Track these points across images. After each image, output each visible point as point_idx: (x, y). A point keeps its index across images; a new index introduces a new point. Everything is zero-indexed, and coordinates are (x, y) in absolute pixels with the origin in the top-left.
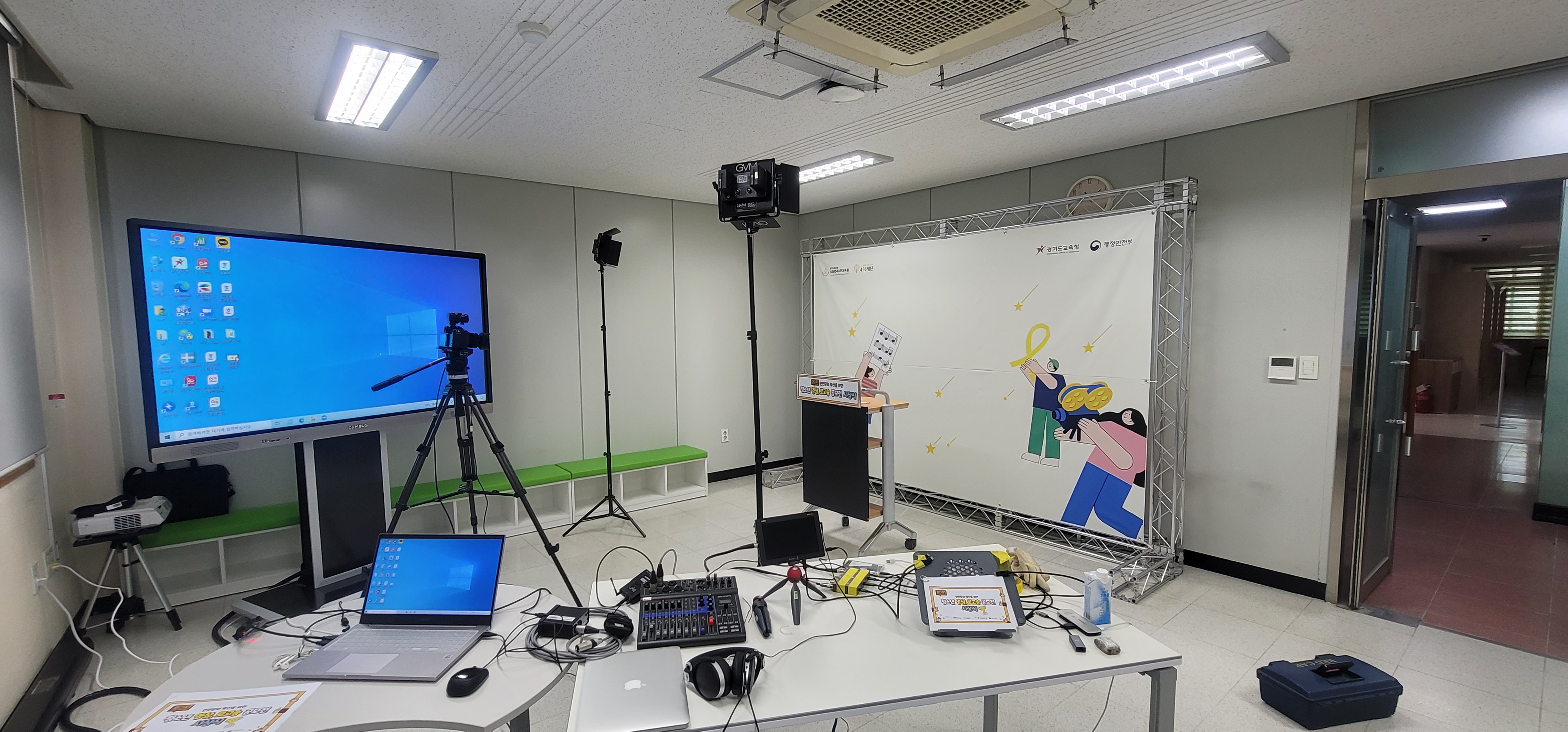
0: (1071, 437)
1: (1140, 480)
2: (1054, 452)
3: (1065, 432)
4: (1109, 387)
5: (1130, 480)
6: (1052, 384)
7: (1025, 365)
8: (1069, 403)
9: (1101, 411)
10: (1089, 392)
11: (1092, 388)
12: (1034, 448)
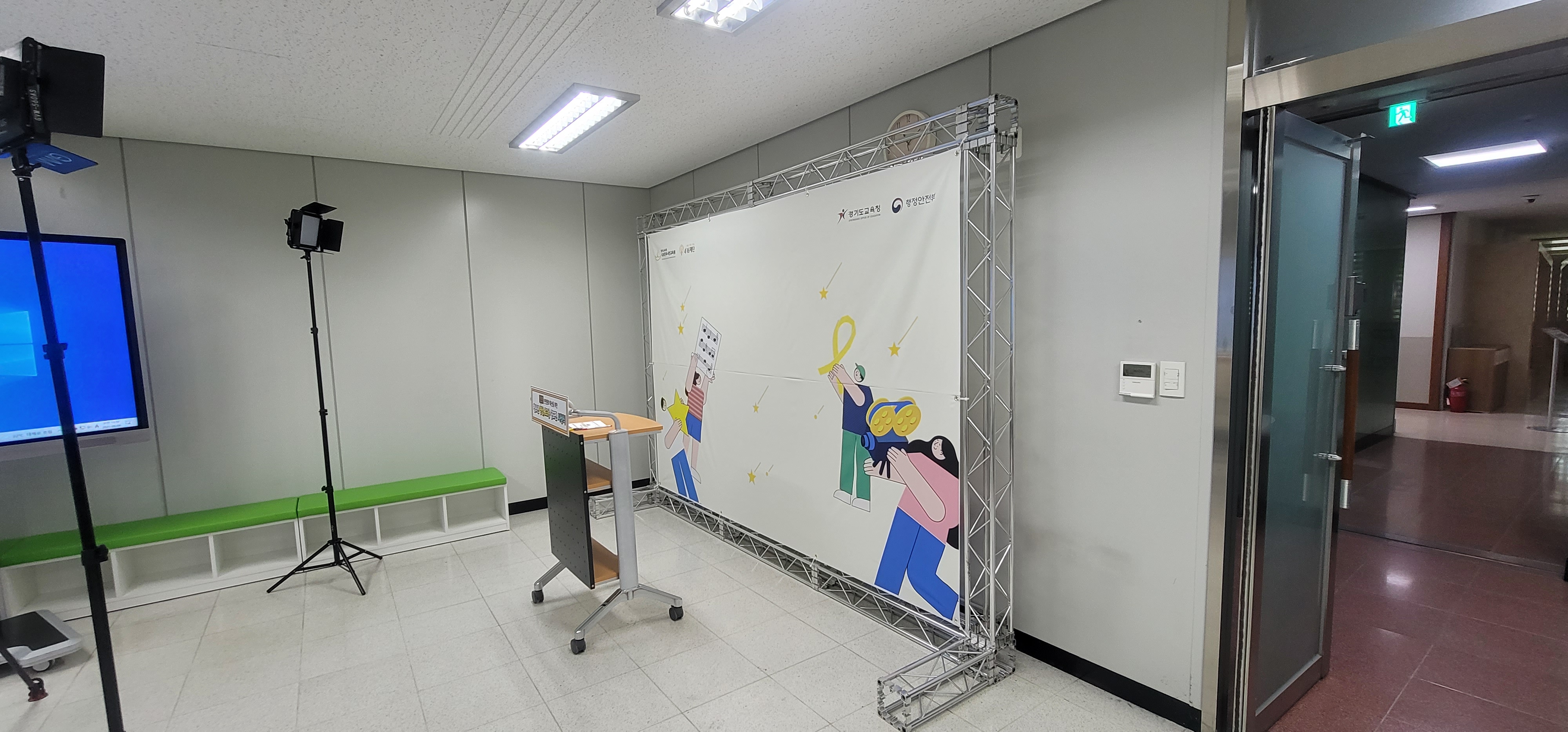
0: (881, 473)
1: (954, 537)
2: (864, 491)
3: (874, 465)
4: (917, 405)
5: (943, 537)
6: (859, 399)
8: (879, 426)
9: (910, 439)
10: (897, 410)
11: (900, 405)
12: (845, 485)
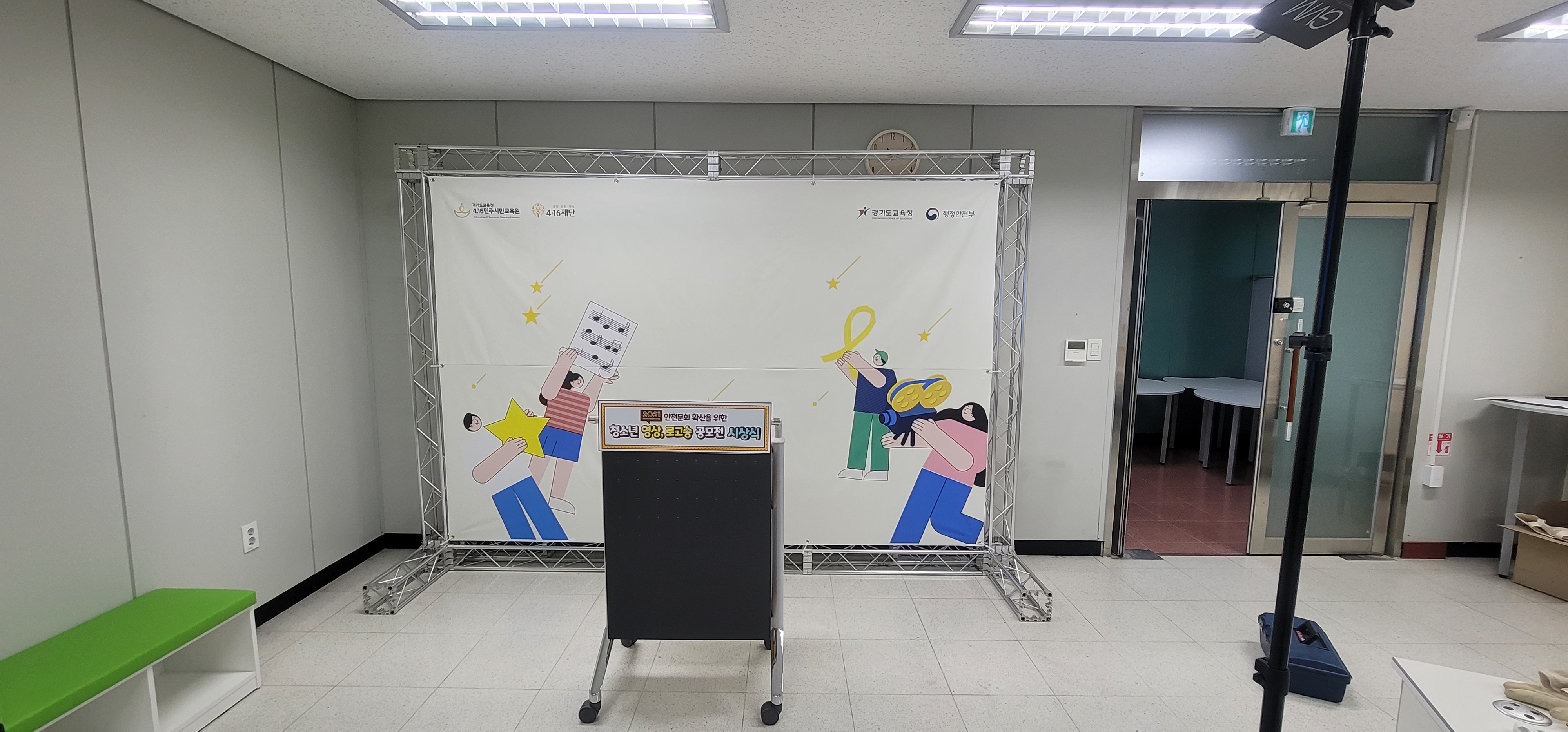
2: (881, 463)
7: (842, 360)
